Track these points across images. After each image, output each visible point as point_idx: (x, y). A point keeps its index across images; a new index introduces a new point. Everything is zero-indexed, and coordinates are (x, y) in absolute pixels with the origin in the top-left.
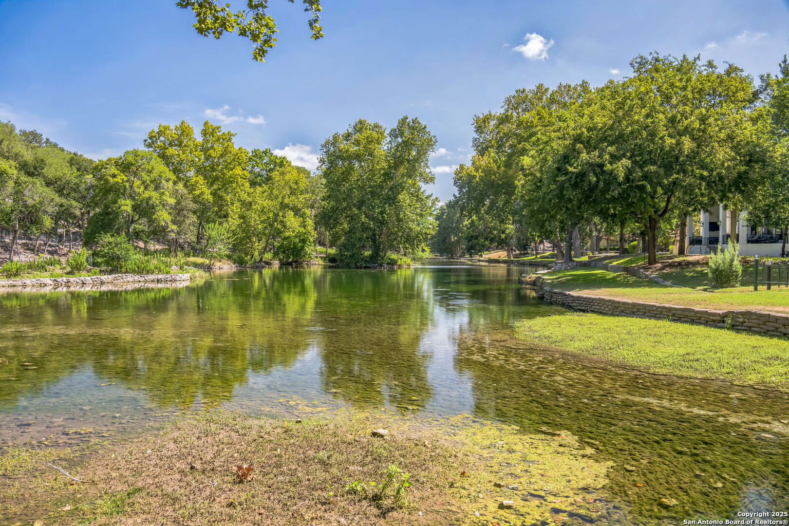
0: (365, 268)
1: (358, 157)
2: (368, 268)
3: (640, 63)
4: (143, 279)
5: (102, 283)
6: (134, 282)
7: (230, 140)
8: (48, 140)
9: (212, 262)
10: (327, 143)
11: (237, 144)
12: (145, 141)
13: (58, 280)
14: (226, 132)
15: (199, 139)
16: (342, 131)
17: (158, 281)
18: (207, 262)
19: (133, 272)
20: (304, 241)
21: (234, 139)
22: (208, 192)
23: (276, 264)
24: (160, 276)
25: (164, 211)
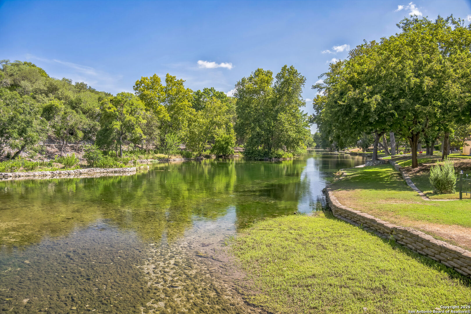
0: (260, 160)
1: (255, 92)
2: (263, 160)
3: (406, 24)
4: (106, 171)
5: (81, 174)
6: (101, 173)
7: (182, 84)
8: (90, 87)
9: (170, 156)
10: (239, 84)
11: (186, 86)
12: (134, 87)
13: (54, 172)
14: (179, 80)
15: (164, 84)
16: (247, 76)
17: (115, 172)
18: (167, 156)
19: (101, 167)
20: (227, 143)
21: (184, 84)
22: (167, 115)
23: (214, 157)
24: (116, 169)
25: (139, 128)
